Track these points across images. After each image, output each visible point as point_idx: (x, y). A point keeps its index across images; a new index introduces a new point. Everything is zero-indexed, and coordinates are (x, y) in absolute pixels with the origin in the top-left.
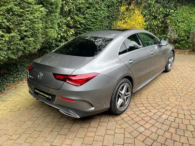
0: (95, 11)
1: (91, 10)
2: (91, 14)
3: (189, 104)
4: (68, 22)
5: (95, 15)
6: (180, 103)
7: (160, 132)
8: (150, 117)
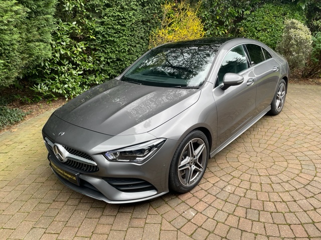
0: (119, 11)
1: (113, 9)
2: (113, 16)
3: (268, 165)
4: (72, 31)
5: (120, 17)
6: (255, 164)
7: (221, 217)
8: (206, 191)
